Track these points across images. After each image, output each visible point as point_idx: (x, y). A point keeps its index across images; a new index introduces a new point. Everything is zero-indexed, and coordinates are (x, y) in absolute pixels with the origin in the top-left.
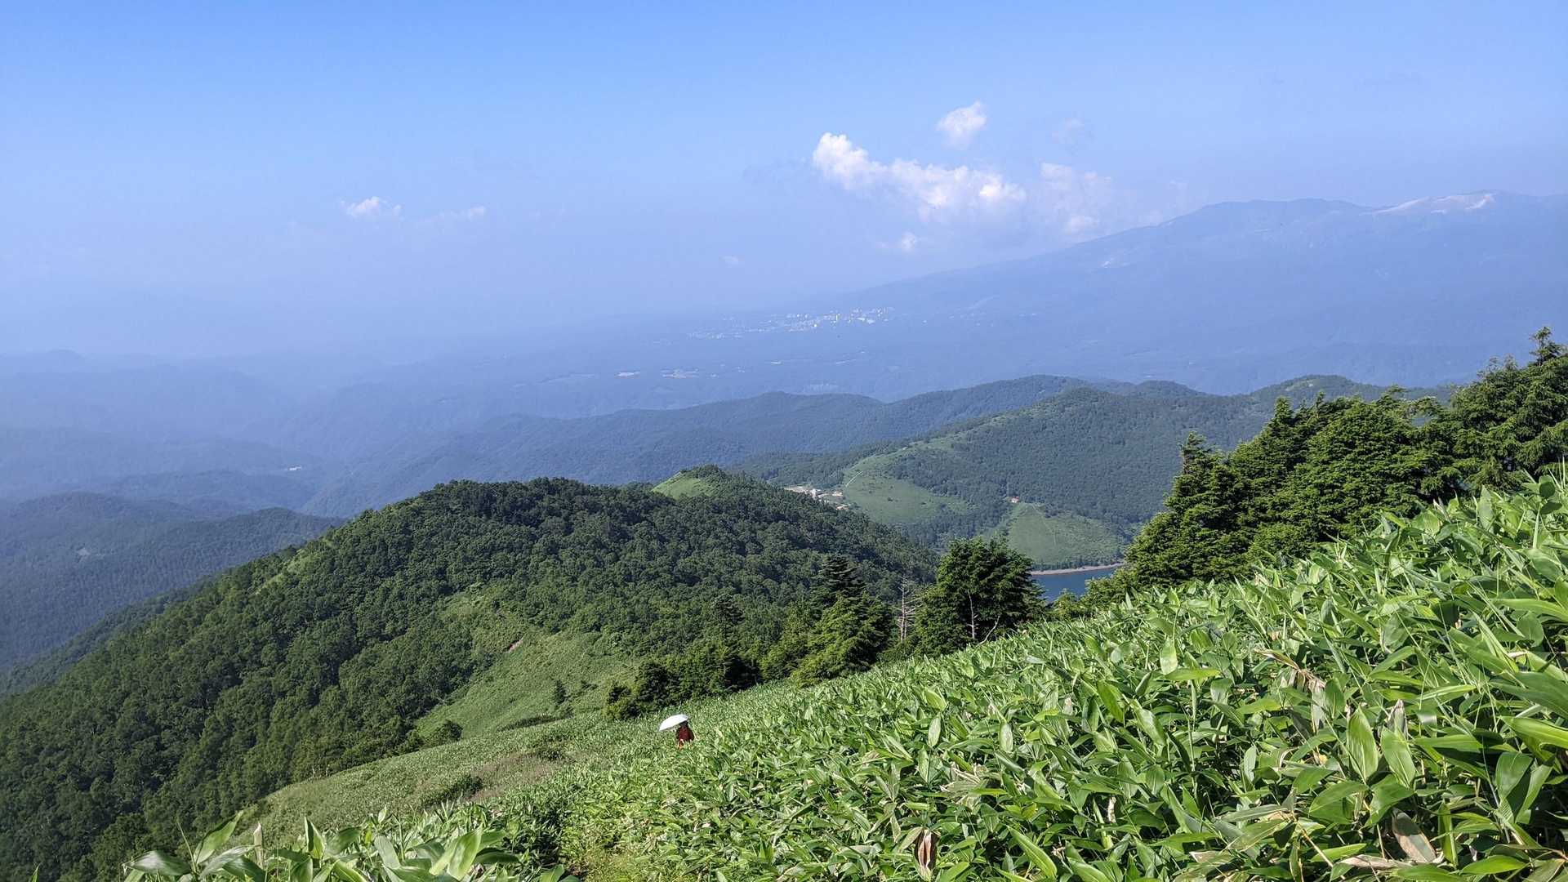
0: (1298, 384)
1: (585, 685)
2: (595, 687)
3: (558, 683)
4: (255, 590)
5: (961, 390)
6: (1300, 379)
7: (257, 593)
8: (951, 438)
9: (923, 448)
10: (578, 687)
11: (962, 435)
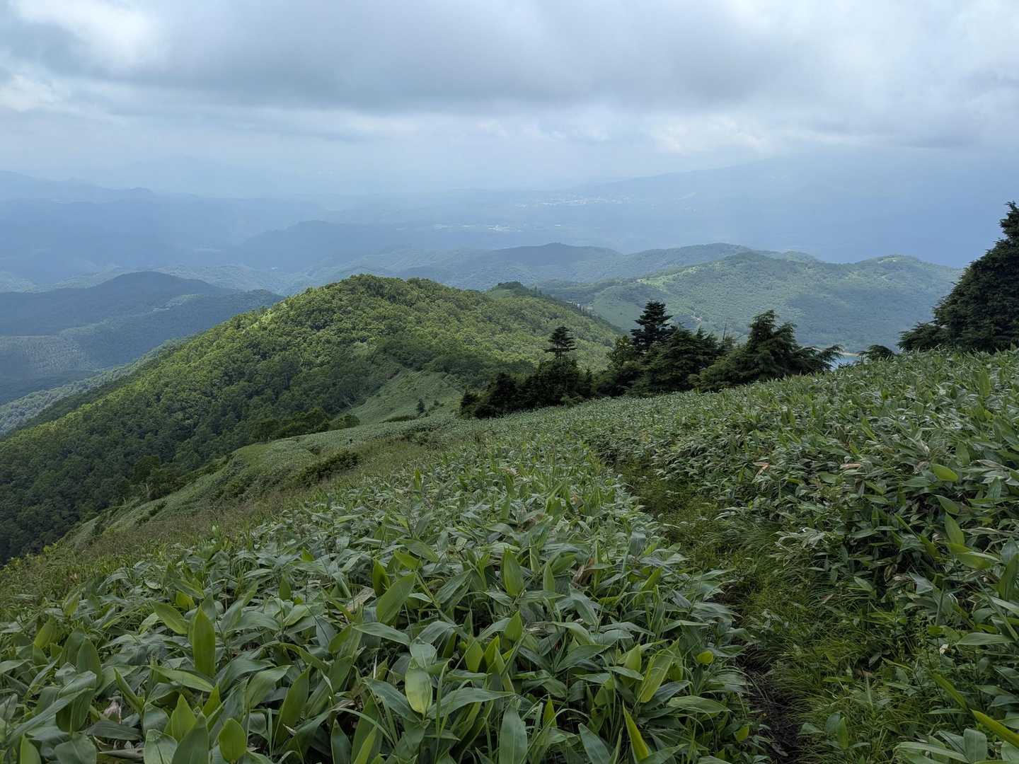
0: (886, 260)
1: (436, 404)
2: (442, 405)
3: (421, 401)
4: (242, 331)
5: (673, 249)
6: (888, 257)
7: (243, 333)
8: (663, 279)
9: (645, 283)
10: (432, 404)
11: (670, 277)
